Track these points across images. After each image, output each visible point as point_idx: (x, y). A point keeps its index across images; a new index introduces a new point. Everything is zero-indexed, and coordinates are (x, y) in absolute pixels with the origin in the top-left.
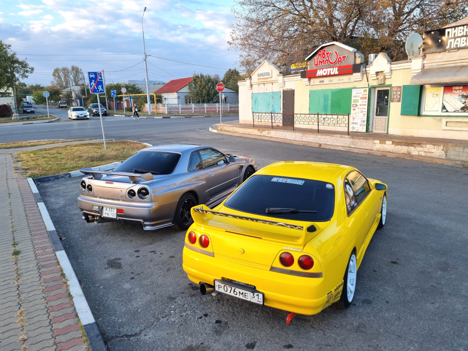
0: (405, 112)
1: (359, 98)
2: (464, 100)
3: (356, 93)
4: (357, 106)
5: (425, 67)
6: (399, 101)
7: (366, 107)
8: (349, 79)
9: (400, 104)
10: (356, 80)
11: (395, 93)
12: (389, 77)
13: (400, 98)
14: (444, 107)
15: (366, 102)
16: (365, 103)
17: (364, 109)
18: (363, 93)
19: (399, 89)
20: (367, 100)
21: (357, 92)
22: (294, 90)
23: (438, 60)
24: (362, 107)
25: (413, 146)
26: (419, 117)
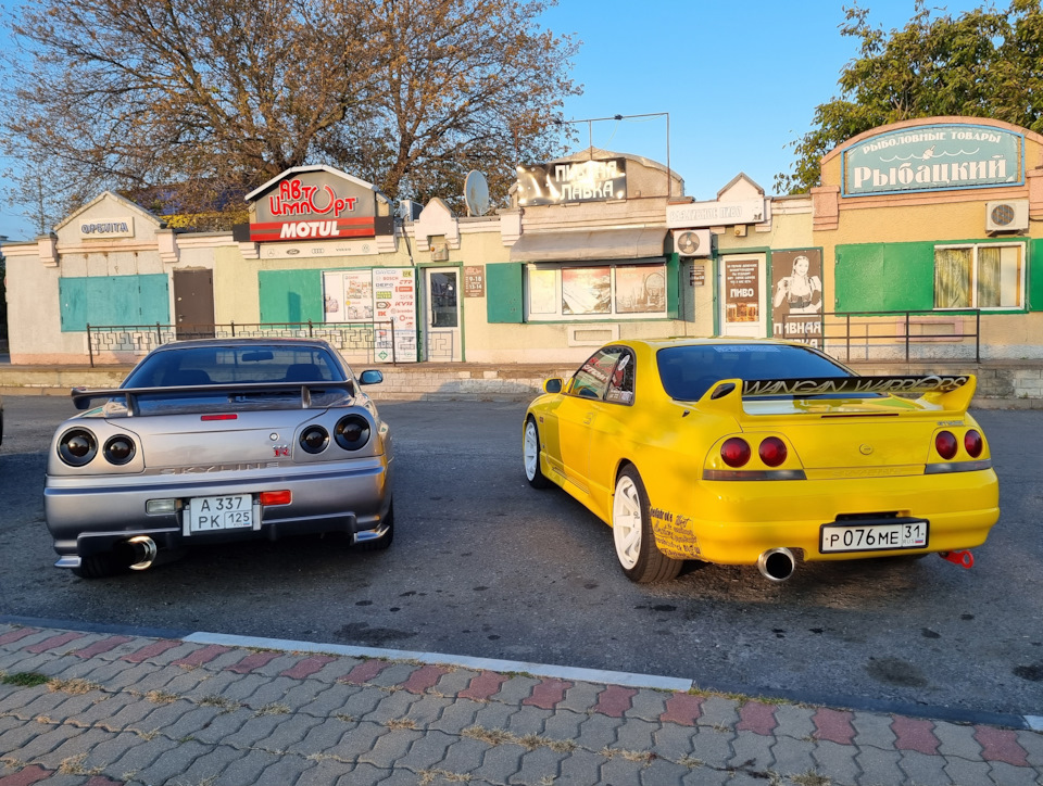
0: (495, 317)
1: (393, 290)
2: (598, 293)
3: (385, 279)
4: (387, 305)
5: (525, 232)
6: (481, 295)
7: (413, 307)
8: (366, 247)
9: (484, 300)
10: (381, 251)
11: (471, 279)
12: (457, 246)
13: (483, 289)
14: (565, 306)
15: (411, 297)
16: (410, 300)
17: (408, 311)
18: (401, 277)
19: (478, 272)
20: (413, 293)
21: (386, 276)
22: (210, 271)
23: (547, 220)
24: (401, 308)
25: (539, 376)
26: (524, 325)
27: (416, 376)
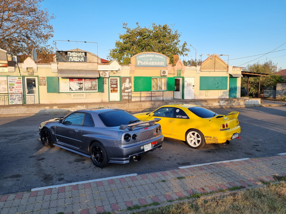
0: (49, 91)
1: (15, 83)
2: (79, 85)
3: (12, 80)
4: (13, 88)
5: (58, 68)
6: (45, 85)
7: (22, 88)
8: (3, 70)
9: (46, 87)
10: (9, 71)
11: (41, 80)
12: (37, 71)
13: (45, 84)
14: (70, 88)
15: (21, 85)
16: (21, 86)
17: (20, 89)
18: (18, 79)
19: (44, 79)
20: (22, 84)
21: (12, 79)
23: (65, 66)
24: (18, 88)
26: (59, 93)
27: (31, 109)
